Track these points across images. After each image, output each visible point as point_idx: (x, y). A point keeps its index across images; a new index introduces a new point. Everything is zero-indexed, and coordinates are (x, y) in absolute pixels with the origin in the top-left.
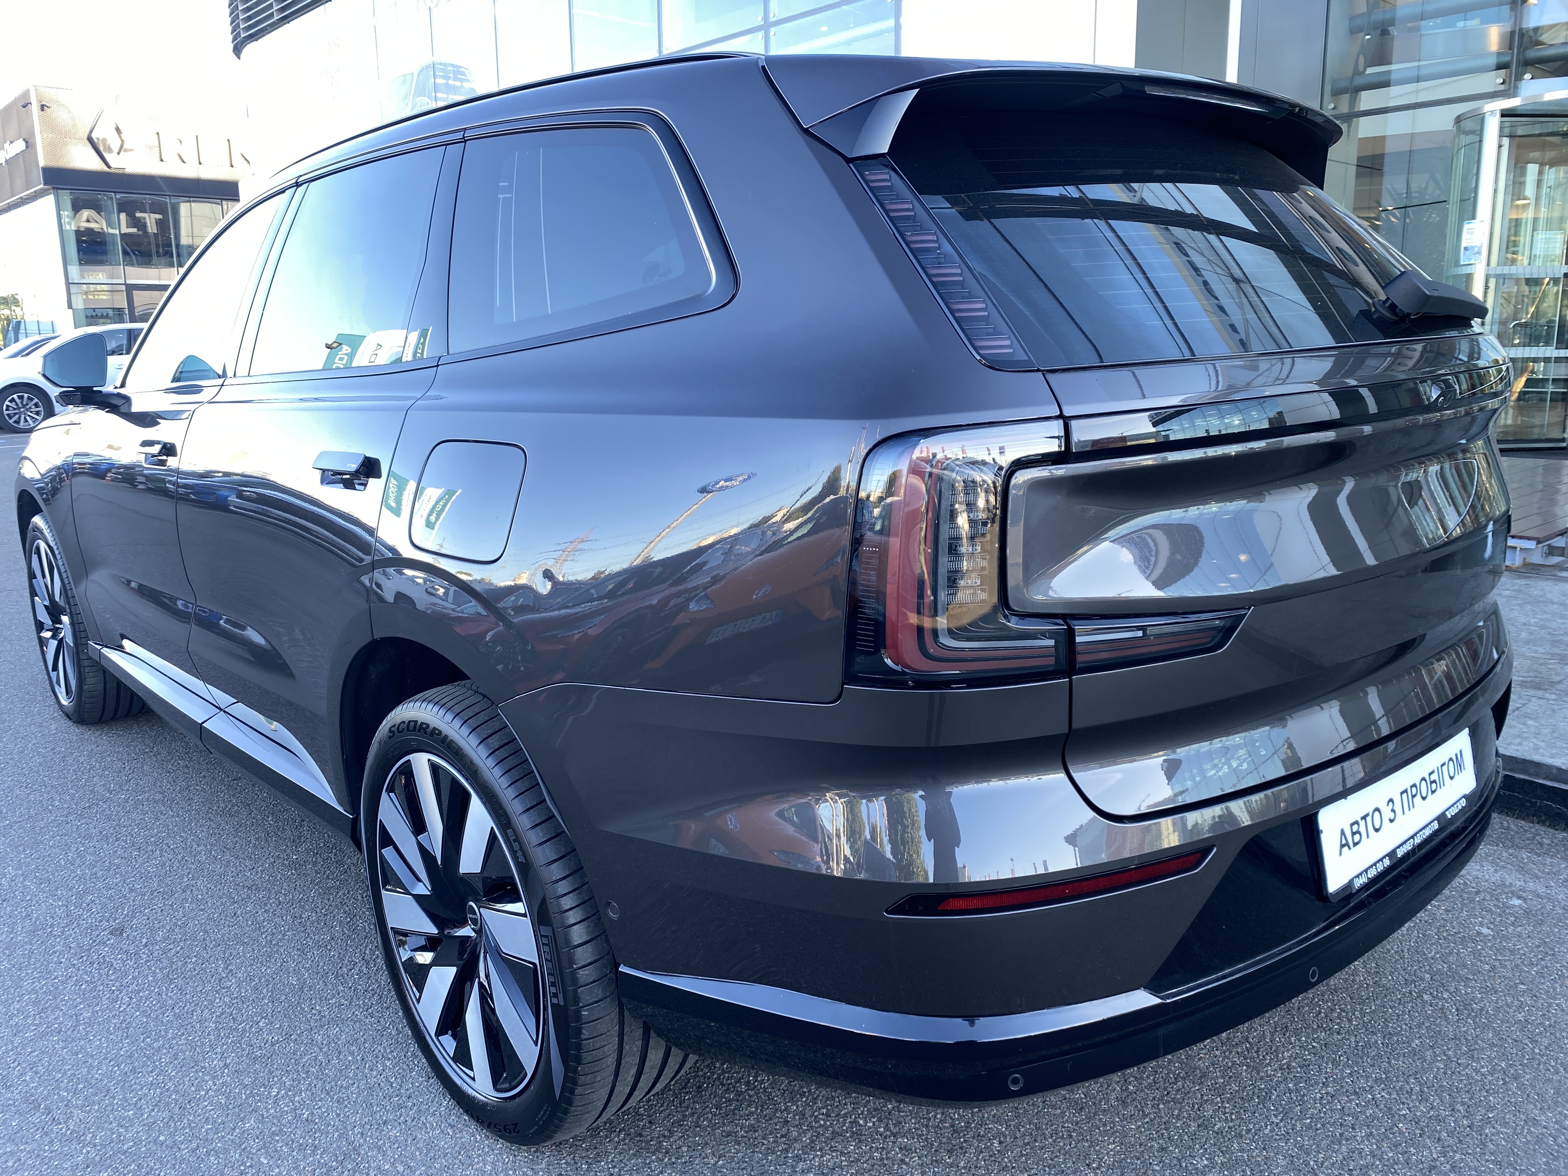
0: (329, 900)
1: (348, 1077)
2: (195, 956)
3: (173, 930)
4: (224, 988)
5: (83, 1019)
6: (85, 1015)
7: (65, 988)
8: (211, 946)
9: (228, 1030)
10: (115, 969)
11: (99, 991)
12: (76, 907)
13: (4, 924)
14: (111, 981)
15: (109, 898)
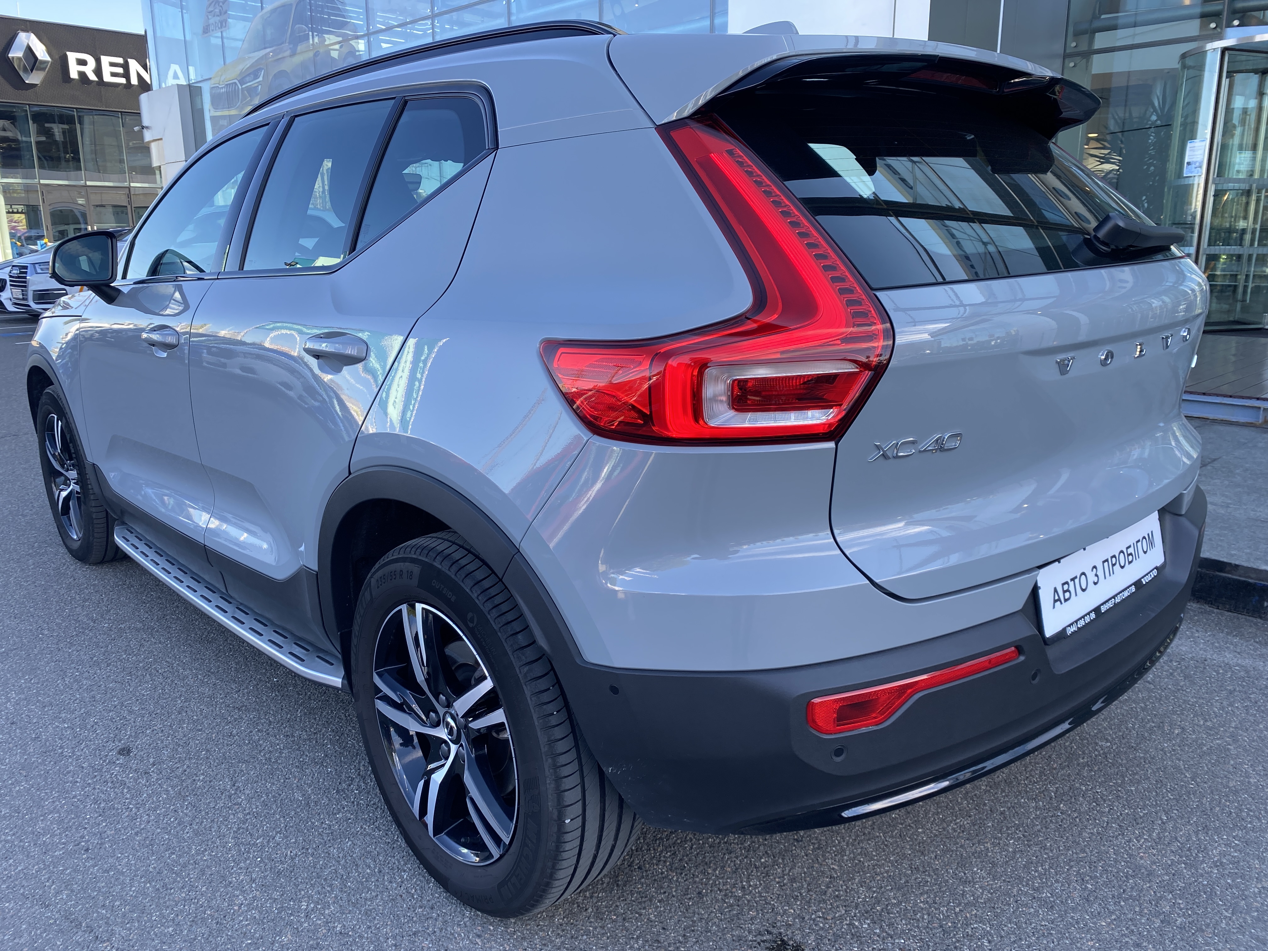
0: (315, 719)
1: (369, 889)
2: (203, 774)
3: (177, 750)
4: (235, 804)
5: (108, 837)
6: (109, 832)
7: (85, 807)
8: (215, 764)
9: (247, 845)
10: (128, 787)
11: (118, 809)
12: (81, 729)
13: (16, 746)
14: (127, 799)
15: (111, 720)
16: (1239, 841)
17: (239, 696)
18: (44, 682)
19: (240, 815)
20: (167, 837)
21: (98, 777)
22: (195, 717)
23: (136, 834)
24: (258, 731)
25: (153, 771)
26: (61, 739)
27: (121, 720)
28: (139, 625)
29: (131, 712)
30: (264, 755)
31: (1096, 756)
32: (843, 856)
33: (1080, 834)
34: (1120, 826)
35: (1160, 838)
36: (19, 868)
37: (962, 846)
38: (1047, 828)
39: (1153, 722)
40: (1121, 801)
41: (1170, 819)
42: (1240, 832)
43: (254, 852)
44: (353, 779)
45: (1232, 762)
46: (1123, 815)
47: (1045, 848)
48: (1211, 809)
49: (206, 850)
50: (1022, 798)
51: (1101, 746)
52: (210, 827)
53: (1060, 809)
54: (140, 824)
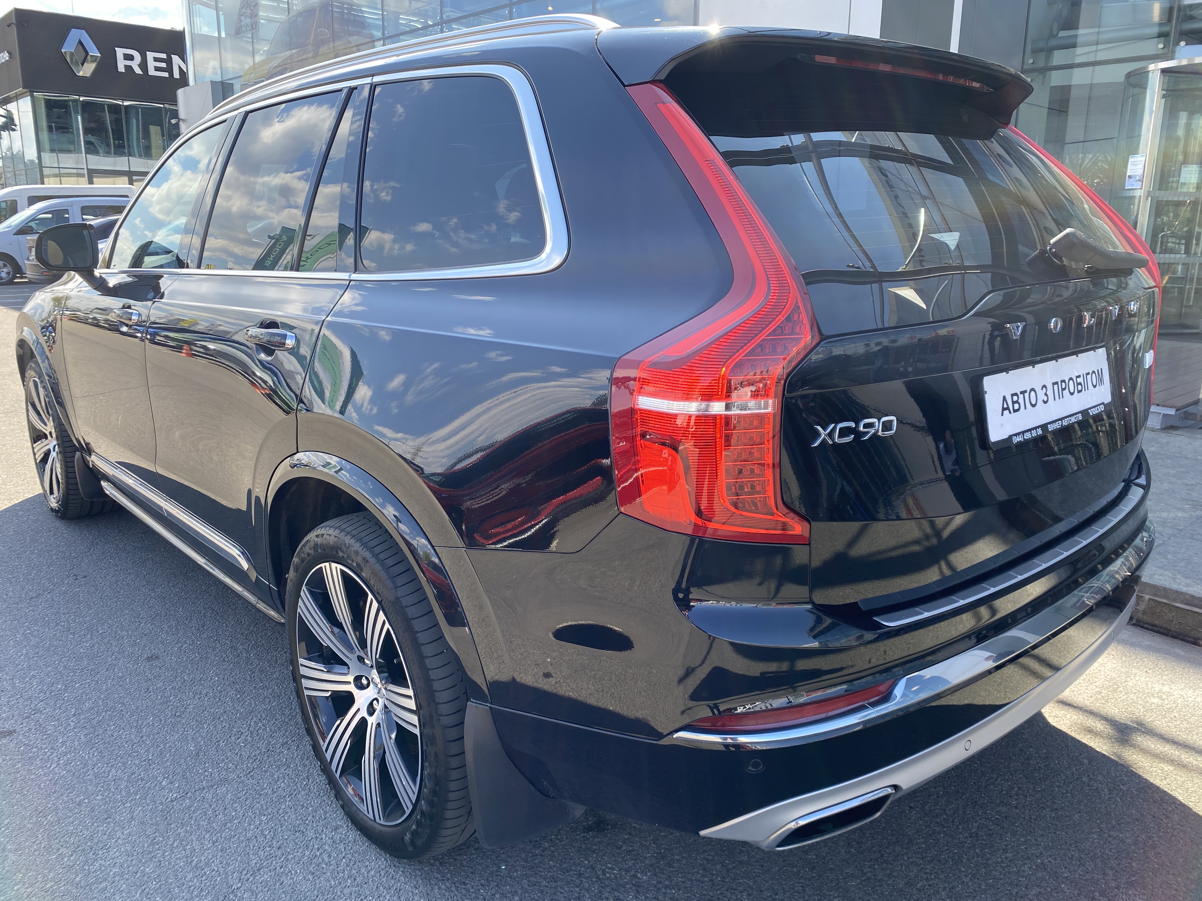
19: (137, 762)
22: (120, 674)
30: (172, 710)
44: (242, 733)
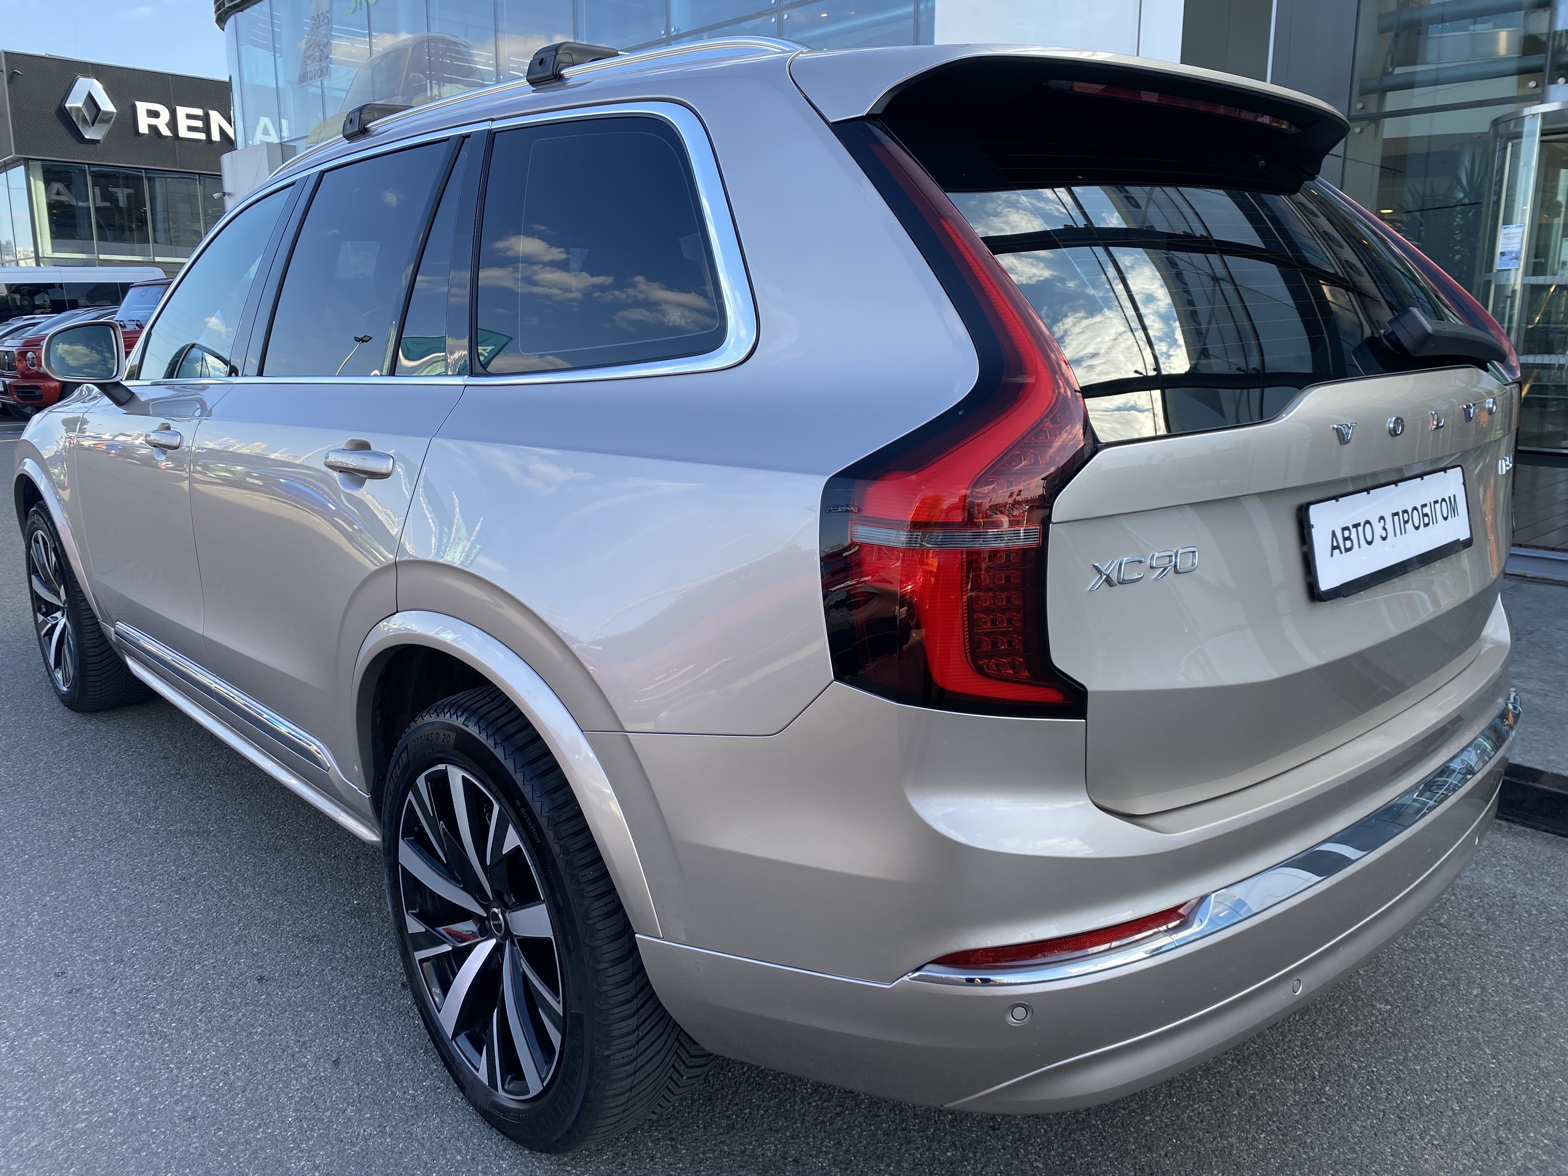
5: (141, 1106)
6: (142, 1100)
7: (115, 1065)
8: (277, 1012)
9: (310, 1120)
10: (170, 1041)
11: (156, 1069)
12: (116, 962)
13: (35, 984)
14: (167, 1056)
15: (153, 952)
16: (1549, 1139)
17: (310, 923)
18: (73, 899)
20: (214, 1107)
21: (134, 1028)
23: (176, 1103)
24: (332, 969)
25: (200, 1020)
26: (90, 975)
27: (165, 952)
28: (193, 827)
29: (177, 941)
31: (1372, 1023)
32: (1049, 1151)
33: (1349, 1128)
34: (1400, 1118)
35: (1450, 1135)
36: (33, 1144)
37: (1199, 1141)
38: (1307, 1118)
39: (1446, 979)
40: (1402, 1084)
41: (1464, 1109)
42: (1551, 1128)
43: (319, 1129)
45: (1544, 1035)
46: (1404, 1103)
47: (1303, 1144)
48: (1516, 1097)
49: (260, 1125)
50: (1278, 1077)
51: (1379, 1010)
52: (267, 1096)
53: (1324, 1093)
54: (182, 1090)
